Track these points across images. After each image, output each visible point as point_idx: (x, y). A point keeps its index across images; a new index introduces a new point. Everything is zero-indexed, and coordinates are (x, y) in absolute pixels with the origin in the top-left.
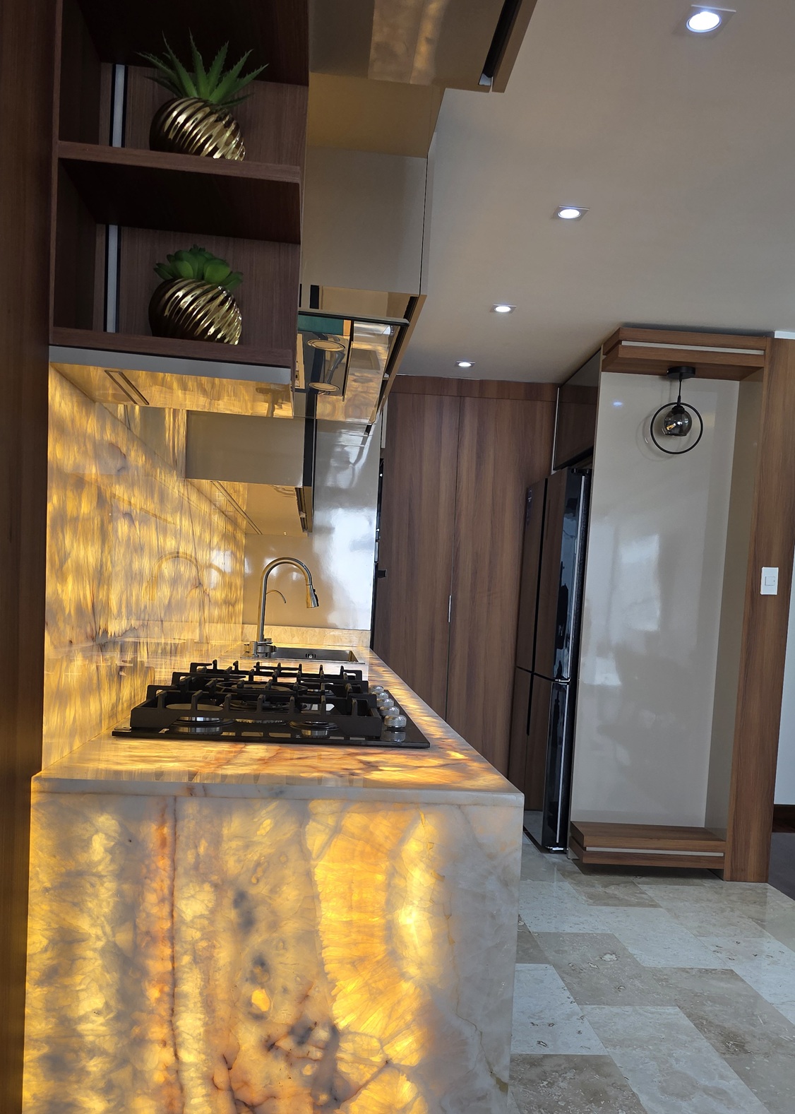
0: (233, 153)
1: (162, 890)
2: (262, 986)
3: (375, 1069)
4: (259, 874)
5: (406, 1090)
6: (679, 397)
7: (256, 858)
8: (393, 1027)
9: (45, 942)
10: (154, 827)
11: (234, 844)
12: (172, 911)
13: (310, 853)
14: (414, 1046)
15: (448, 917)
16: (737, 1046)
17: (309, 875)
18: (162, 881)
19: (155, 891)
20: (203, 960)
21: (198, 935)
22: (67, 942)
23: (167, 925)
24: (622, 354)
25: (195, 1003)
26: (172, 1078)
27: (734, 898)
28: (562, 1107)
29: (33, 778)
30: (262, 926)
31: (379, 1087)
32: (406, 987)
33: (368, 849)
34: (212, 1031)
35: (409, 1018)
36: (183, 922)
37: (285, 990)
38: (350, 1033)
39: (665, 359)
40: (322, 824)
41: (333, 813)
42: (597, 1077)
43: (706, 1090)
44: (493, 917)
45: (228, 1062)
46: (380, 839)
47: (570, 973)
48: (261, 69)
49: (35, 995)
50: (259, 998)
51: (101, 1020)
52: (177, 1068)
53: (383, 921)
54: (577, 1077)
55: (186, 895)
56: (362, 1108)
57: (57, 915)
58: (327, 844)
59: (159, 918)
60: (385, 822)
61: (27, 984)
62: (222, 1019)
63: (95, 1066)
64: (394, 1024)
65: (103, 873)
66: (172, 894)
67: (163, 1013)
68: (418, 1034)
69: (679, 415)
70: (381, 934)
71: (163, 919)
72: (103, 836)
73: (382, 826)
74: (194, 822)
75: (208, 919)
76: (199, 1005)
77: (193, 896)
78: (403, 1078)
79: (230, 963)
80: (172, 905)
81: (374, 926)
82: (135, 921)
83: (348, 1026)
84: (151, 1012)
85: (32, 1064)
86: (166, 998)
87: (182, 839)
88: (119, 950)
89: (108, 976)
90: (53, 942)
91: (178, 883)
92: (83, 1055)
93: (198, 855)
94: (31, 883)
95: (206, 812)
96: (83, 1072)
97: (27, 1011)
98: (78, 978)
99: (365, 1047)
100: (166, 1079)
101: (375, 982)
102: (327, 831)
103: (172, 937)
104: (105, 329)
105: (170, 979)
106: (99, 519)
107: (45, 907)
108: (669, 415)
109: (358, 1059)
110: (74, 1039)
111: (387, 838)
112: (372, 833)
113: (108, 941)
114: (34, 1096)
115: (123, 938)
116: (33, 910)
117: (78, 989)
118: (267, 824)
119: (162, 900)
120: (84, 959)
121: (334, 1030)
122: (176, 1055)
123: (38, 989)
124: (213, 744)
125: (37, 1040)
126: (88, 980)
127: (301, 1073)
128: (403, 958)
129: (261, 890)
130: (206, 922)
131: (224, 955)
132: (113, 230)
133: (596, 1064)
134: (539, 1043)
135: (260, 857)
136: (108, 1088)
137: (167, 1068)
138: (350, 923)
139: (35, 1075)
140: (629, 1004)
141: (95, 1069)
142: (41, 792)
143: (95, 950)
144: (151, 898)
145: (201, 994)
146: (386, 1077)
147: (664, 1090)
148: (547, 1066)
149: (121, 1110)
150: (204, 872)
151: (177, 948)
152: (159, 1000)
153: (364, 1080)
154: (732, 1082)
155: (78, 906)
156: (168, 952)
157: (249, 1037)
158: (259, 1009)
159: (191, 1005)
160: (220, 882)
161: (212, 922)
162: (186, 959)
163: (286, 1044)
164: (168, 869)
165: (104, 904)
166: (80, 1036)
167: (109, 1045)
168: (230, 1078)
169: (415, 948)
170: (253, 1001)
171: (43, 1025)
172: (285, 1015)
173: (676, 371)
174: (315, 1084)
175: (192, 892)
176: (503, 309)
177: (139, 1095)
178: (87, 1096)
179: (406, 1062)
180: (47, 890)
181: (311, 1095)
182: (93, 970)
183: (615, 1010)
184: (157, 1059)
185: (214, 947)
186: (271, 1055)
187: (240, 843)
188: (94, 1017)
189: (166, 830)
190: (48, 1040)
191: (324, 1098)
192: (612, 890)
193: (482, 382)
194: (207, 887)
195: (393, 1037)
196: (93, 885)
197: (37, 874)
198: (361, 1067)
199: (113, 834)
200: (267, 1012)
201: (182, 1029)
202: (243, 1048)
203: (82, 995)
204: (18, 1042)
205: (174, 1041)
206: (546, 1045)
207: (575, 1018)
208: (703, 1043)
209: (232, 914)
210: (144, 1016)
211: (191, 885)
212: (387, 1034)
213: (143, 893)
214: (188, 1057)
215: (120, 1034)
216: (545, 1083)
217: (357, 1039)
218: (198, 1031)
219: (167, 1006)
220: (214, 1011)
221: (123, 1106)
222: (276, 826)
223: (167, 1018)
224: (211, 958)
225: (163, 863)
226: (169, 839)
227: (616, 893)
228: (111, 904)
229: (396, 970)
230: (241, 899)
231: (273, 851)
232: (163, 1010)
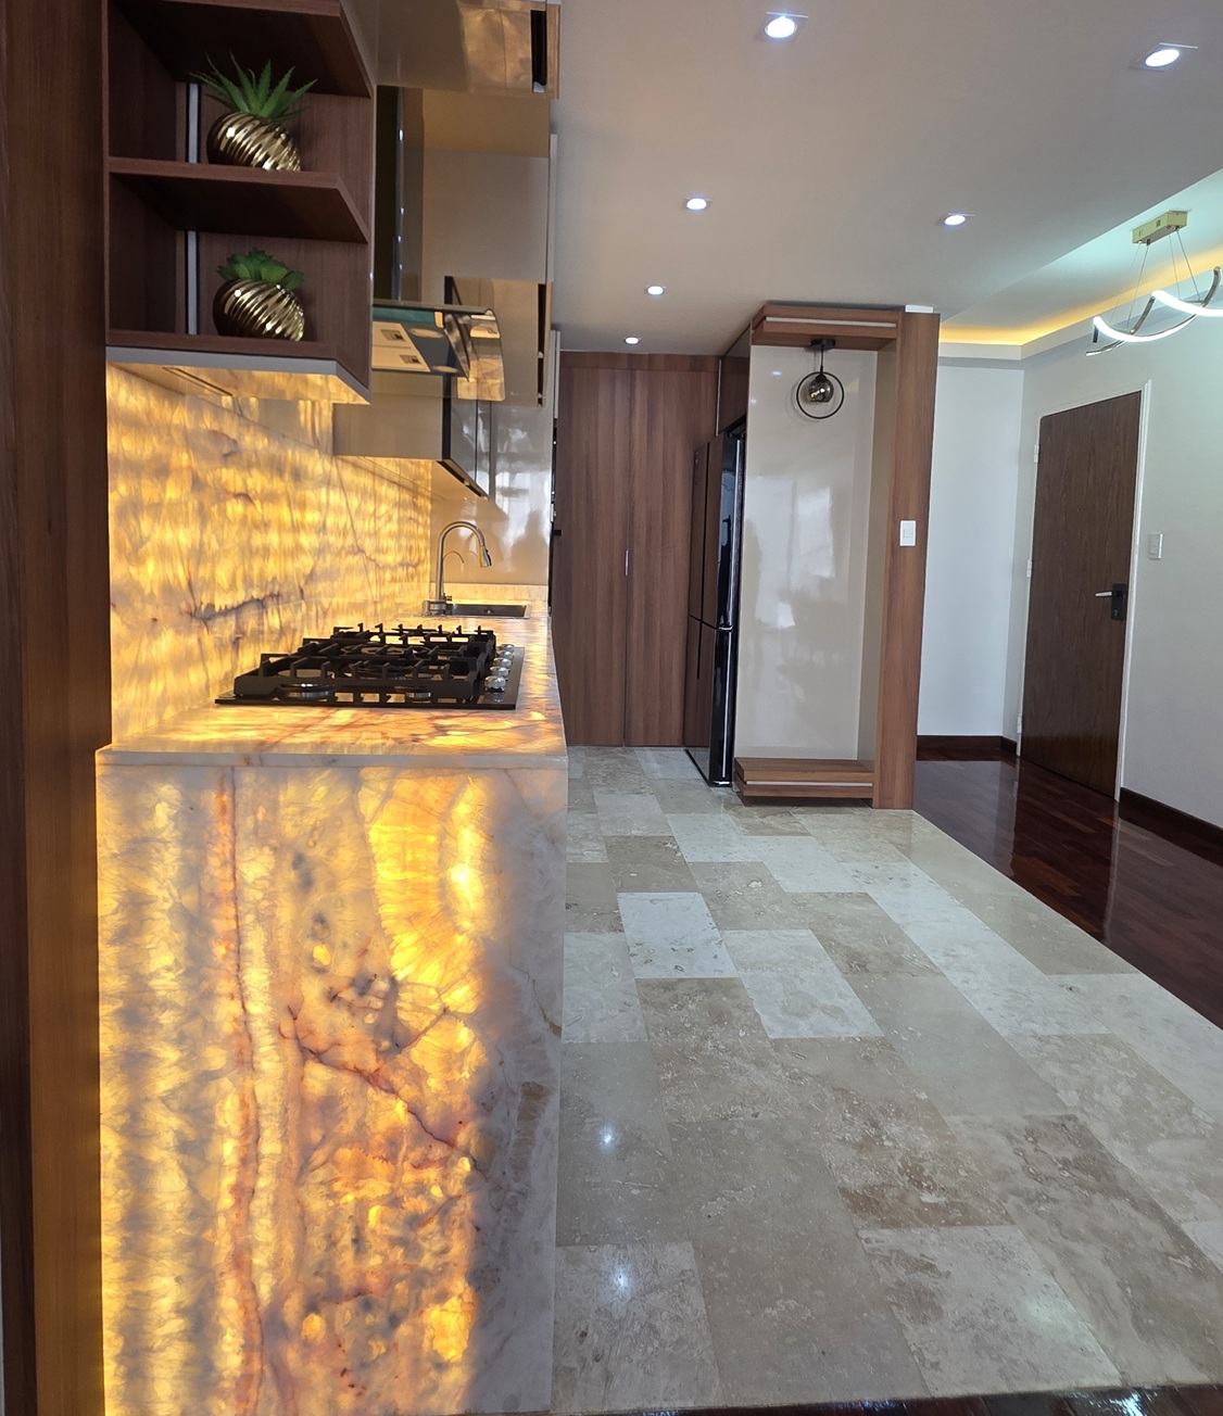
0: (285, 161)
1: (224, 854)
2: (323, 942)
3: (434, 1017)
4: (316, 837)
5: (464, 1036)
6: (822, 367)
7: (312, 823)
8: (449, 976)
9: (115, 904)
10: (214, 795)
11: (290, 810)
12: (234, 873)
13: (364, 817)
14: (470, 995)
15: (499, 872)
16: (859, 965)
17: (363, 837)
18: (224, 845)
19: (218, 855)
20: (266, 919)
21: (260, 895)
22: (136, 904)
23: (230, 887)
24: (766, 329)
25: (260, 959)
26: (241, 1028)
27: (880, 825)
28: (687, 1028)
29: (97, 752)
30: (320, 885)
31: (437, 1034)
32: (460, 939)
33: (419, 812)
34: (276, 985)
35: (464, 968)
36: (245, 883)
37: (345, 945)
38: (408, 984)
39: (807, 332)
40: (373, 790)
41: (384, 779)
42: (725, 999)
43: (824, 1009)
44: (541, 873)
45: (293, 1012)
46: (431, 803)
47: (716, 900)
48: (311, 84)
49: (107, 954)
50: (320, 952)
51: (171, 976)
52: (245, 1019)
53: (437, 879)
54: (706, 999)
55: (247, 858)
56: (423, 1053)
57: (126, 879)
58: (380, 809)
59: (222, 880)
60: (435, 787)
61: (99, 943)
62: (286, 973)
63: (167, 1018)
64: (450, 975)
65: (167, 839)
66: (234, 858)
67: (230, 969)
68: (474, 983)
69: (821, 384)
70: (434, 891)
71: (226, 881)
72: (166, 805)
73: (432, 791)
74: (251, 790)
75: (269, 880)
76: (264, 960)
77: (253, 859)
78: (461, 1024)
79: (292, 921)
80: (235, 869)
81: (427, 884)
82: (199, 884)
83: (406, 978)
84: (218, 968)
85: (107, 1018)
86: (232, 955)
87: (241, 806)
88: (186, 910)
89: (176, 935)
90: (123, 905)
91: (239, 847)
92: (155, 1008)
93: (256, 821)
94: (99, 849)
95: (262, 780)
96: (157, 1024)
97: (101, 969)
98: (148, 938)
99: (423, 996)
100: (235, 1029)
101: (431, 936)
102: (379, 796)
103: (235, 898)
104: (187, 332)
105: (235, 936)
106: (196, 502)
107: (114, 872)
108: (812, 384)
109: (417, 1008)
110: (146, 994)
111: (437, 801)
112: (422, 798)
113: (175, 903)
114: (111, 1048)
115: (189, 900)
116: (102, 875)
117: (148, 947)
118: (322, 790)
119: (224, 864)
120: (153, 919)
121: (393, 981)
122: (243, 1007)
123: (111, 948)
124: (307, 709)
125: (111, 996)
126: (158, 939)
127: (363, 1021)
128: (457, 913)
129: (318, 852)
130: (267, 883)
131: (285, 913)
132: (192, 236)
133: (726, 986)
134: (676, 967)
135: (315, 822)
136: (181, 1039)
137: (236, 1020)
138: (404, 882)
139: (111, 1028)
140: (767, 929)
141: (167, 1021)
142: (105, 765)
143: (163, 911)
144: (214, 862)
145: (265, 950)
146: (444, 1024)
147: (785, 1010)
148: (680, 990)
149: (194, 1059)
150: (264, 836)
151: (240, 908)
152: (225, 957)
153: (423, 1028)
154: (850, 1000)
155: (145, 871)
156: (232, 912)
157: (312, 990)
158: (321, 963)
159: (256, 961)
160: (279, 846)
161: (273, 883)
162: (250, 918)
163: (348, 995)
164: (229, 834)
165: (170, 868)
166: (152, 991)
167: (180, 999)
168: (295, 1028)
169: (468, 904)
170: (314, 956)
171: (117, 981)
172: (346, 968)
173: (818, 343)
174: (377, 1031)
175: (253, 856)
176: (655, 291)
177: (210, 1045)
178: (161, 1047)
179: (463, 1010)
180: (115, 856)
181: (373, 1041)
182: (162, 930)
183: (752, 934)
184: (225, 1012)
185: (276, 906)
186: (334, 1005)
187: (296, 809)
188: (164, 974)
189: (225, 798)
190: (122, 995)
191: (386, 1044)
192: (769, 820)
193: (650, 355)
194: (266, 850)
195: (449, 987)
196: (158, 851)
197: (105, 841)
198: (420, 1015)
199: (175, 803)
200: (329, 966)
201: (248, 983)
202: (307, 1000)
203: (152, 953)
204: (94, 998)
205: (241, 994)
206: (682, 970)
207: (713, 943)
208: (829, 964)
209: (292, 876)
210: (212, 971)
211: (251, 848)
212: (444, 984)
213: (206, 857)
214: (253, 1008)
215: (191, 988)
216: (676, 1006)
217: (416, 989)
218: (263, 985)
219: (233, 962)
220: (278, 966)
221: (195, 1055)
222: (330, 793)
223: (234, 973)
224: (273, 916)
225: (224, 829)
226: (229, 806)
227: (772, 822)
228: (176, 868)
229: (449, 924)
230: (299, 861)
231: (327, 815)
232: (230, 966)
